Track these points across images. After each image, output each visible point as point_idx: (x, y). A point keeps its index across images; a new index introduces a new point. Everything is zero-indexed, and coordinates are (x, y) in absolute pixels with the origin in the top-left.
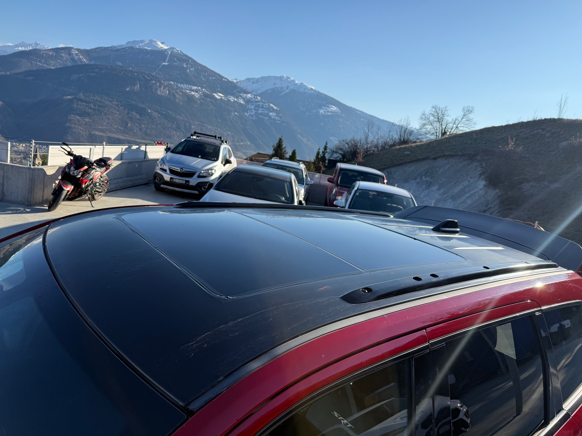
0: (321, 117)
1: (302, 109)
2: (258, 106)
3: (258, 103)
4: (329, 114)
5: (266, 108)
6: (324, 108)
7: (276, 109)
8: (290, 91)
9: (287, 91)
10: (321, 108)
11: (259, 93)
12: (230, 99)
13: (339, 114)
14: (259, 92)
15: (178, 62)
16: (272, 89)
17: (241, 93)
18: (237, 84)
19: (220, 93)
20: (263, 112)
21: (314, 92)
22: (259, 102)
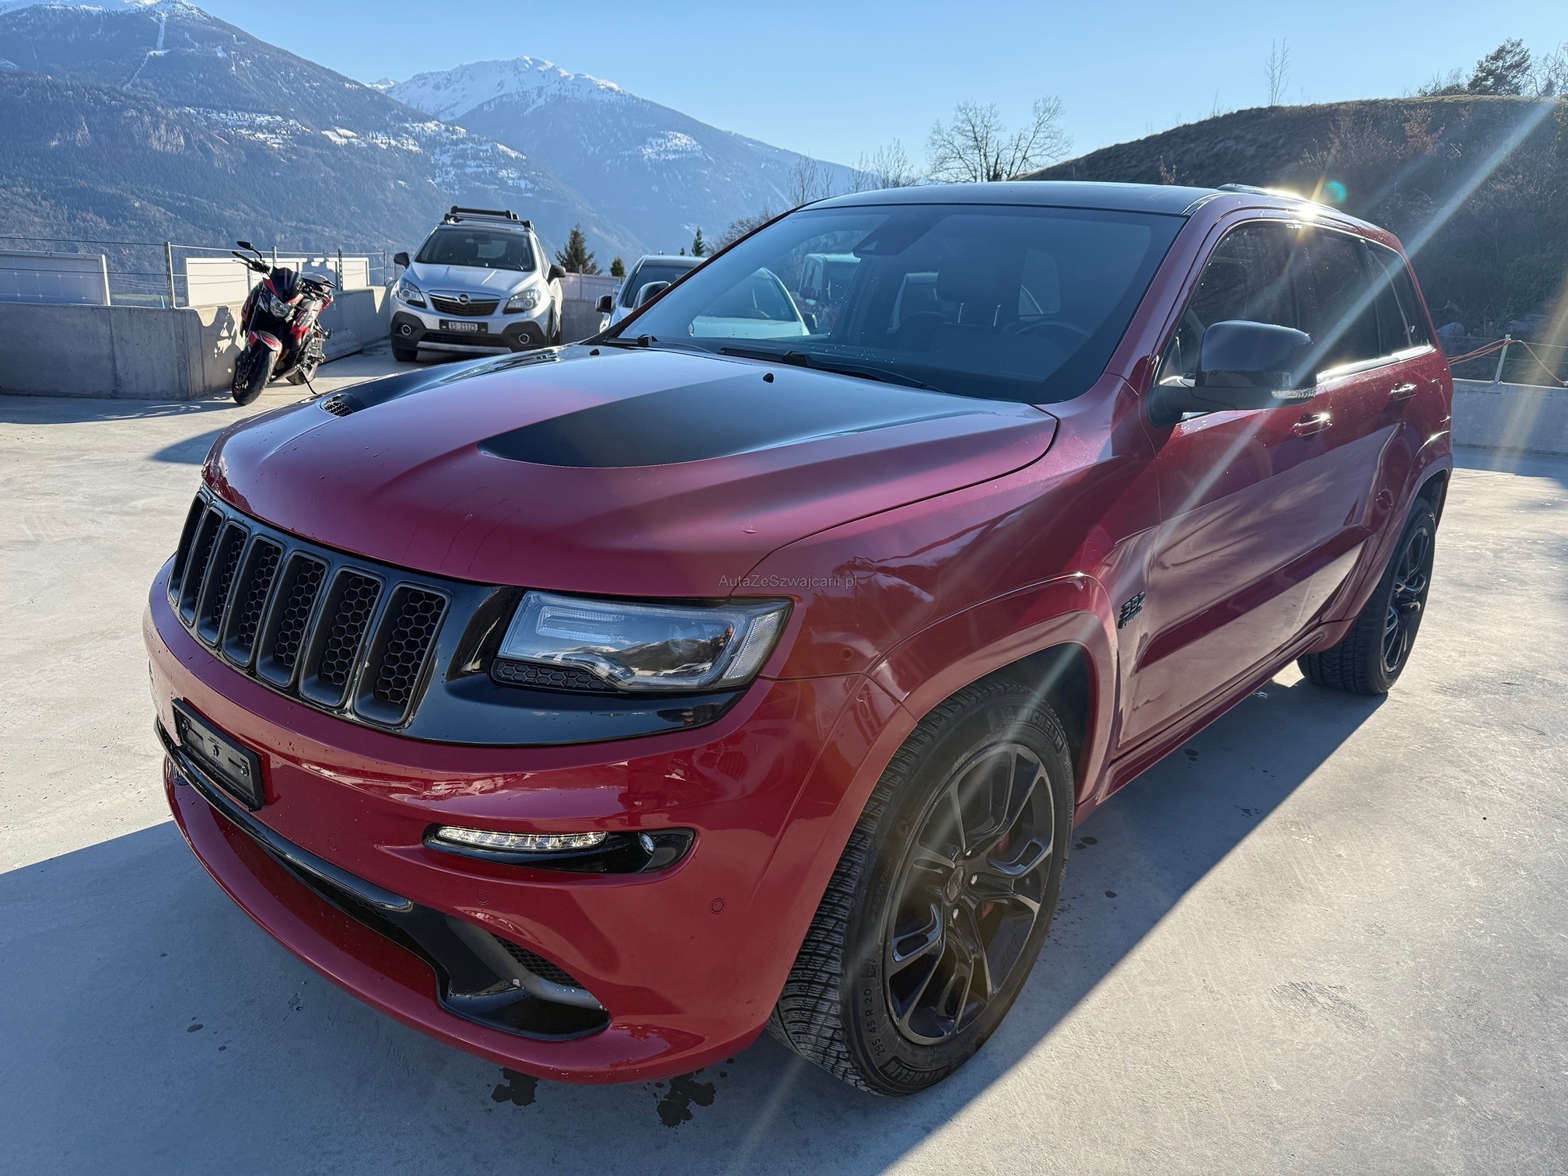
0: (649, 169)
1: (592, 149)
3: (461, 146)
4: (671, 157)
6: (654, 144)
7: (517, 157)
8: (549, 100)
10: (644, 143)
11: (458, 117)
12: (375, 143)
13: (697, 154)
14: (460, 112)
15: (197, 45)
16: (494, 99)
17: (407, 121)
18: (389, 95)
19: (342, 127)
20: (481, 170)
21: (619, 97)
22: (462, 141)
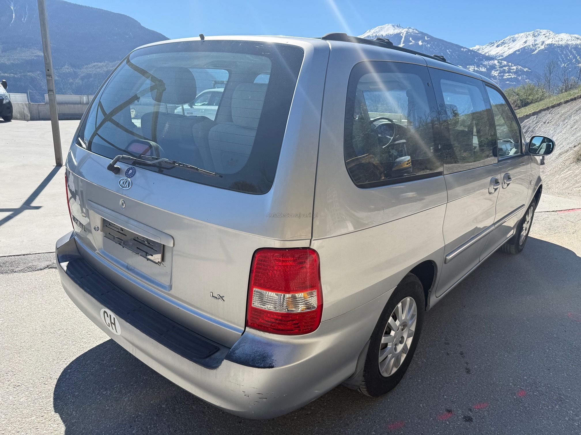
2: (504, 72)
3: (504, 68)
5: (514, 72)
7: (526, 71)
8: (546, 46)
9: (542, 47)
15: (413, 41)
16: (521, 48)
17: (483, 61)
20: (510, 77)
22: (505, 66)
